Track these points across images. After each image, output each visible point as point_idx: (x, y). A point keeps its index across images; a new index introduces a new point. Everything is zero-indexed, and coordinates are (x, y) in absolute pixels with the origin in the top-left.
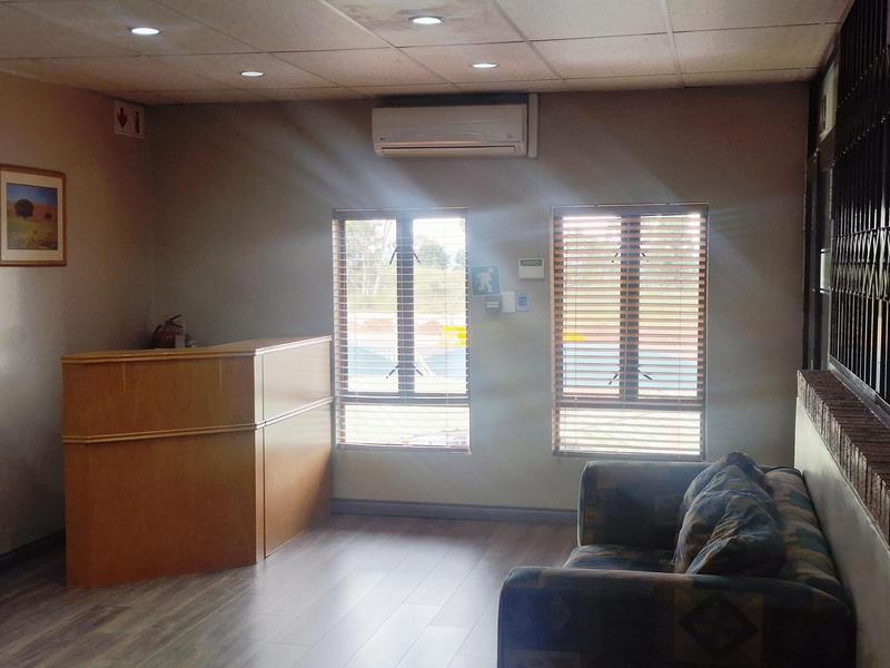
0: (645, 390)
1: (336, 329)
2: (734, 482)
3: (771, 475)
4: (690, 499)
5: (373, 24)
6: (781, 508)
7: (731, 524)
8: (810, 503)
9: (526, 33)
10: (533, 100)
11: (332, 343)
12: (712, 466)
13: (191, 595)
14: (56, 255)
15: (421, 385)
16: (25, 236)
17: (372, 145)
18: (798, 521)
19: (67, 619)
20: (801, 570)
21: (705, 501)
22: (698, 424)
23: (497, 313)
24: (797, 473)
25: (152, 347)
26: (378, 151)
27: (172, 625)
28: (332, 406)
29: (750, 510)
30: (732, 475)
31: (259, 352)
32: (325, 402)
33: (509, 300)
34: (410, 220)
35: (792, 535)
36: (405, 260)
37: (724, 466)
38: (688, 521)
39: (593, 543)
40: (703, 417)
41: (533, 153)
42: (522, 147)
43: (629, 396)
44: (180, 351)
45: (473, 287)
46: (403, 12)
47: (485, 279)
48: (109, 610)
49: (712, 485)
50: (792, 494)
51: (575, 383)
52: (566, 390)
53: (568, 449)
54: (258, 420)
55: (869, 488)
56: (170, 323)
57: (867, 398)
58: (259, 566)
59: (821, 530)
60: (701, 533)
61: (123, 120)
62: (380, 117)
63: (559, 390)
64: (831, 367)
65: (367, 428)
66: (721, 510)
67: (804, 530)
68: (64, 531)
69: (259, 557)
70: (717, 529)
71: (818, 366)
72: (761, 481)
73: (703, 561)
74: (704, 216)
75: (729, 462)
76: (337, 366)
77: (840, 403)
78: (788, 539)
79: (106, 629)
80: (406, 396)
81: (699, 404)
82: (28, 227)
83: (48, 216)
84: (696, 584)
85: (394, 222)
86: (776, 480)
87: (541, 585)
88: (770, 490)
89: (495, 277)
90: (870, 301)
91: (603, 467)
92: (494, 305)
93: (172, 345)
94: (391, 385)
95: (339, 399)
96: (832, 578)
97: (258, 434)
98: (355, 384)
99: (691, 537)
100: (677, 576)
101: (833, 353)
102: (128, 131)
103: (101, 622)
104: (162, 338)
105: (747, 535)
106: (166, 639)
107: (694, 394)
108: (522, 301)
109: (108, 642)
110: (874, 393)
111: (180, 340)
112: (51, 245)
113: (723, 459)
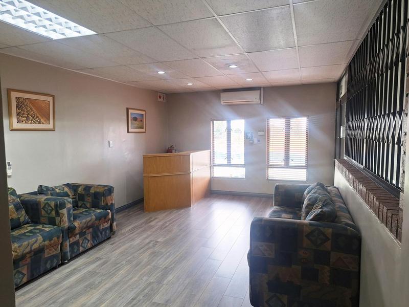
0: (291, 163)
1: (212, 148)
2: (319, 191)
3: (328, 188)
4: (306, 195)
5: (219, 68)
6: (333, 199)
7: (320, 204)
8: (341, 197)
9: (260, 70)
10: (262, 89)
11: (210, 152)
12: (312, 186)
13: (174, 215)
14: (143, 130)
15: (233, 162)
16: (135, 126)
17: (220, 102)
18: (339, 204)
19: (143, 221)
20: (343, 220)
21: (311, 197)
22: (305, 173)
23: (252, 144)
24: (336, 187)
25: (167, 153)
26: (222, 103)
27: (168, 223)
28: (211, 167)
29: (325, 200)
30: (318, 189)
31: (191, 154)
32: (209, 166)
33: (255, 140)
34: (230, 121)
35: (338, 208)
36: (229, 131)
37: (316, 186)
38: (306, 202)
39: (278, 206)
40: (307, 171)
41: (262, 103)
42: (259, 101)
43: (287, 165)
44: (174, 154)
45: (246, 137)
46: (227, 64)
47: (249, 135)
48: (153, 218)
49: (313, 192)
50: (336, 194)
51: (272, 162)
52: (270, 163)
53: (271, 179)
54: (191, 171)
55: (367, 197)
56: (171, 147)
57: (360, 168)
58: (191, 207)
59: (345, 205)
60: (310, 206)
61: (160, 97)
62: (223, 95)
63: (268, 163)
64: (345, 158)
65: (219, 173)
66: (316, 200)
67: (341, 206)
68: (143, 198)
69: (191, 205)
70: (315, 206)
71: (340, 158)
72: (326, 190)
73: (312, 217)
74: (308, 118)
75: (317, 185)
76: (212, 158)
77: (351, 169)
78: (337, 209)
79: (152, 223)
80: (229, 165)
81: (306, 167)
82: (137, 124)
83: (141, 121)
84: (310, 224)
85: (226, 121)
86: (330, 190)
87: (263, 223)
88: (329, 193)
89: (251, 134)
90: (361, 140)
91: (281, 185)
92: (251, 142)
93: (172, 152)
94: (225, 162)
95: (212, 166)
96: (352, 223)
97: (191, 174)
98: (217, 161)
99: (307, 207)
100: (302, 221)
101: (346, 154)
102: (161, 100)
103: (151, 221)
104: (169, 151)
105: (325, 209)
106: (166, 227)
107: (304, 165)
108: (259, 141)
109: (152, 227)
110: (362, 166)
111: (174, 151)
112: (142, 128)
113: (315, 184)
